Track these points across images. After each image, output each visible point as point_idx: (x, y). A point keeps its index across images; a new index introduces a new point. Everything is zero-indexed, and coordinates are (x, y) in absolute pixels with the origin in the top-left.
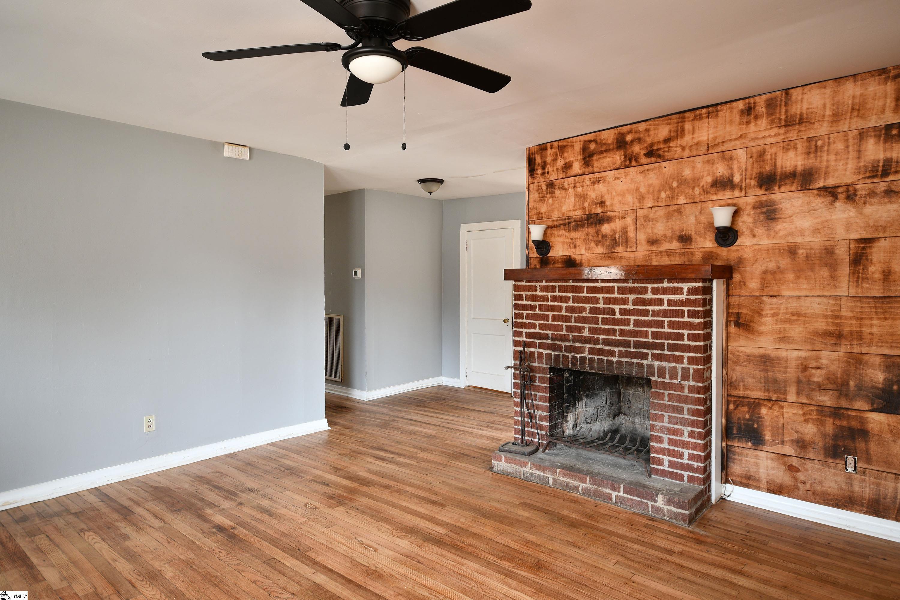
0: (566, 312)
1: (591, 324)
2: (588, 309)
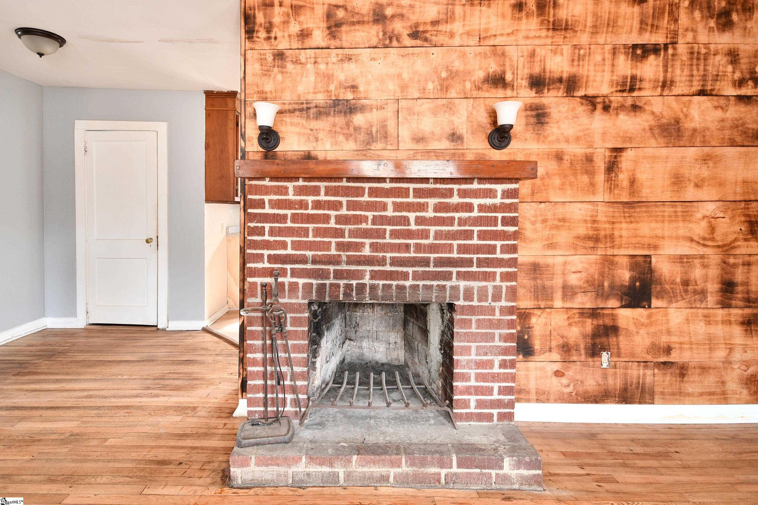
0: (336, 223)
1: (374, 238)
2: (370, 218)
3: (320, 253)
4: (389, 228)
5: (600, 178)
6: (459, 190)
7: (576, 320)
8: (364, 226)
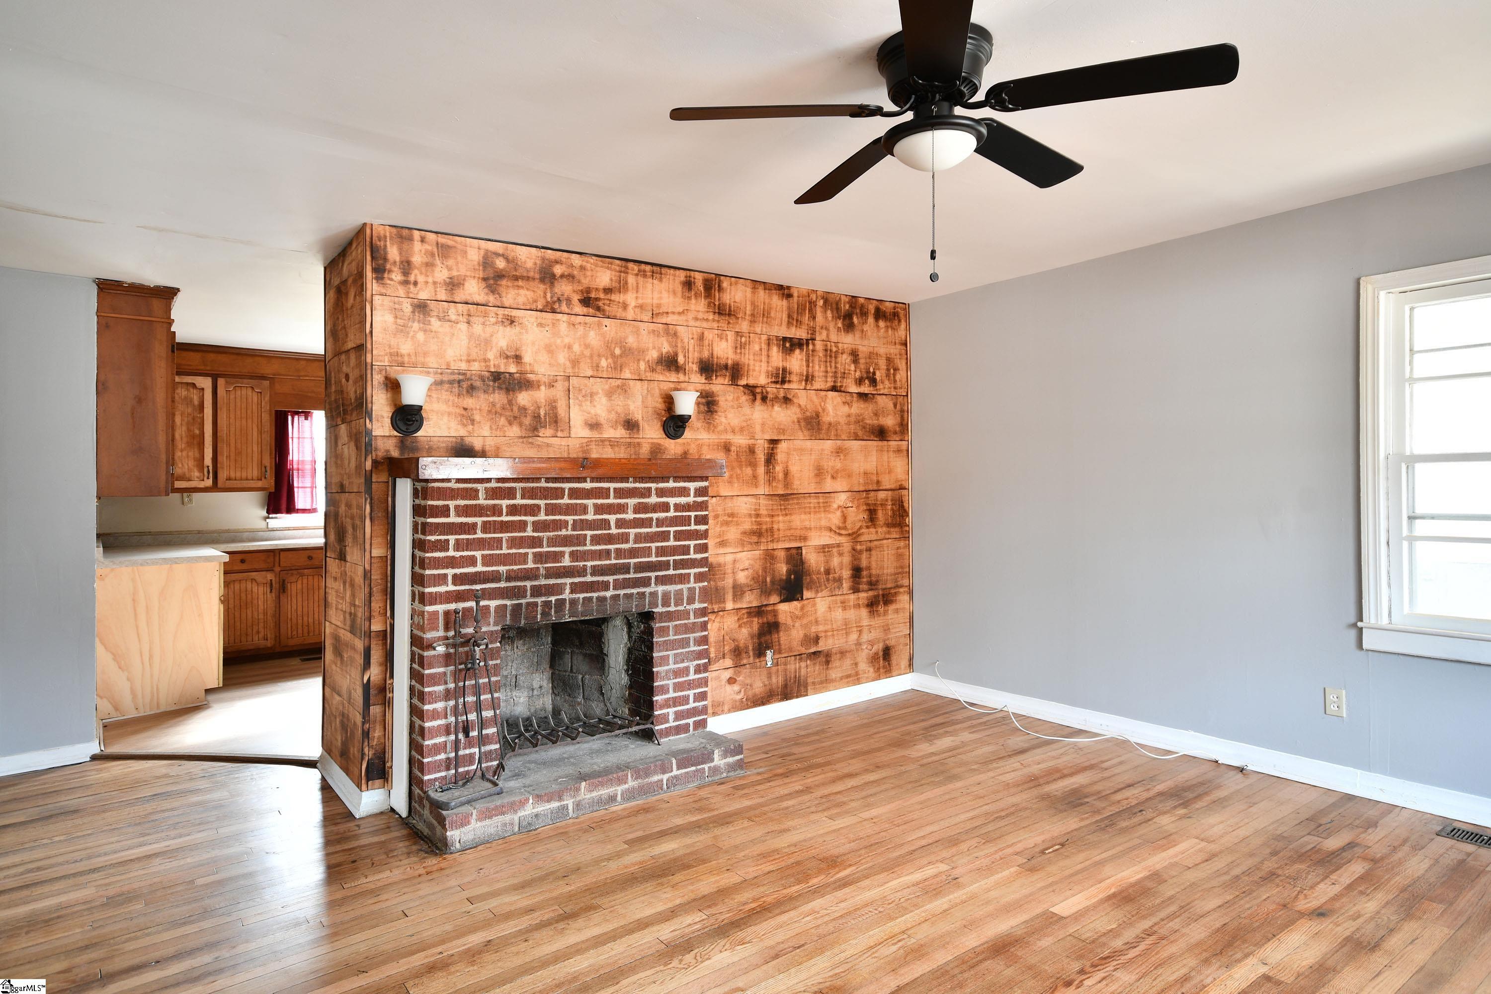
0: (533, 531)
1: (574, 546)
2: (571, 522)
3: (515, 567)
4: (589, 533)
5: (761, 470)
6: (657, 489)
7: (745, 620)
8: (564, 532)
